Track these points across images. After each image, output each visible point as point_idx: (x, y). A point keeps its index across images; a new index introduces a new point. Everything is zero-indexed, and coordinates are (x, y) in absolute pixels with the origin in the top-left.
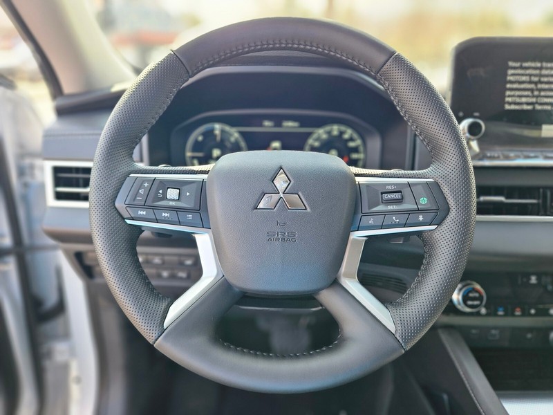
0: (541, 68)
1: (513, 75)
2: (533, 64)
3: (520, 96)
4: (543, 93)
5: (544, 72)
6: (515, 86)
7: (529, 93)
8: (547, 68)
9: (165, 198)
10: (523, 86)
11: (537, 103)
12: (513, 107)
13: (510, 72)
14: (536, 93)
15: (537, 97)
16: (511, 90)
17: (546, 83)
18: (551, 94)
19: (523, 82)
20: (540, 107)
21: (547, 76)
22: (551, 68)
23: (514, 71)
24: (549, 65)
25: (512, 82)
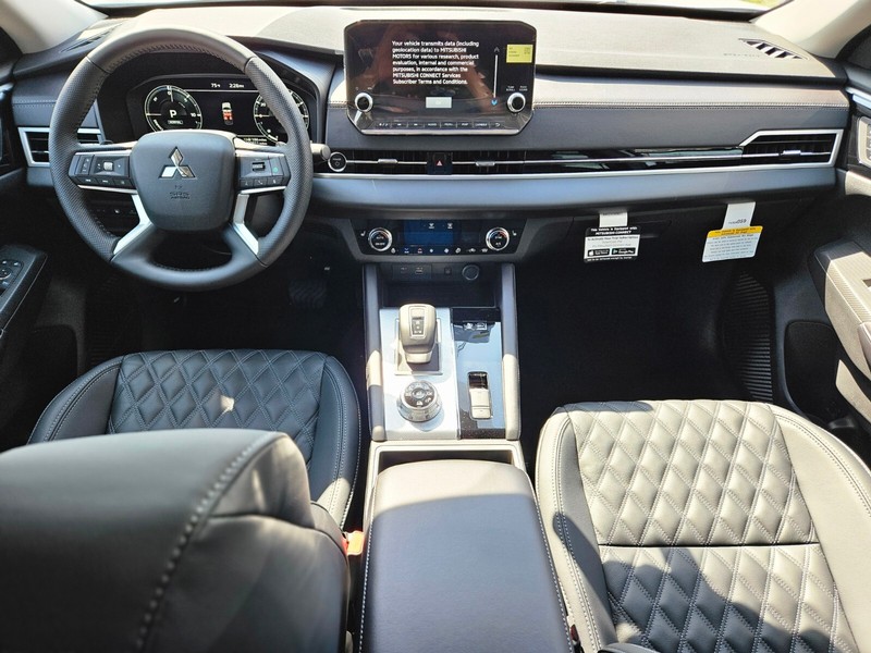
0: (420, 47)
1: (396, 53)
2: (413, 44)
3: (405, 72)
4: (423, 70)
5: (423, 50)
6: (400, 63)
7: (412, 69)
8: (426, 47)
9: (102, 169)
10: (406, 63)
11: (420, 78)
12: (400, 82)
13: (395, 50)
14: (418, 69)
15: (419, 73)
16: (397, 66)
17: (426, 60)
18: (431, 69)
19: (406, 60)
20: (422, 82)
21: (426, 54)
22: (429, 47)
23: (397, 50)
24: (427, 44)
25: (396, 60)
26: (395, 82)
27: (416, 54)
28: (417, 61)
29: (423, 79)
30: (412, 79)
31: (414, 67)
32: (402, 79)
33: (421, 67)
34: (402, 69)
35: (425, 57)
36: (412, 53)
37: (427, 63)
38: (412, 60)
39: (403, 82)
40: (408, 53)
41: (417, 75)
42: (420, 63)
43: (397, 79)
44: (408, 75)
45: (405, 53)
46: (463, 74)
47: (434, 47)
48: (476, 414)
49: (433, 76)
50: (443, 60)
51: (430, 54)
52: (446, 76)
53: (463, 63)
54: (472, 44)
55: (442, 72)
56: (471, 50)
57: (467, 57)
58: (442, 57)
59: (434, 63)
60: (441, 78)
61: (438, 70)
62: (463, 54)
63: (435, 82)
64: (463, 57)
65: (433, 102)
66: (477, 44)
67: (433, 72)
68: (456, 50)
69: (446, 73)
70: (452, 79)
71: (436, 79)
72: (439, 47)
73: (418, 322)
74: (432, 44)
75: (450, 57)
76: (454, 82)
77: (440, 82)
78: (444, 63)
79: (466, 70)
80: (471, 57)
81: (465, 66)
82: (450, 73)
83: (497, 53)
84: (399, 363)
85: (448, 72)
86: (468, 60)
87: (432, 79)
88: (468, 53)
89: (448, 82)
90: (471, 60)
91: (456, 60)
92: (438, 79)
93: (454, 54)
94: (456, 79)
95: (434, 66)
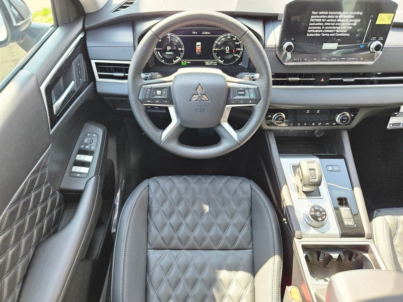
0: (327, 15)
2: (324, 13)
3: (315, 29)
4: (326, 28)
5: (329, 17)
6: (313, 24)
7: (320, 28)
8: (331, 15)
10: (317, 24)
11: (323, 32)
12: (311, 35)
13: (312, 17)
14: (323, 27)
15: (324, 29)
16: (311, 26)
17: (329, 22)
18: (331, 28)
19: (318, 22)
20: (324, 35)
21: (330, 19)
22: (333, 15)
23: (314, 17)
24: (332, 13)
25: (312, 22)
26: (308, 35)
27: (325, 19)
28: (324, 23)
30: (318, 33)
31: (321, 26)
32: (312, 33)
33: (325, 26)
34: (314, 28)
35: (328, 20)
36: (322, 19)
37: (329, 24)
38: (321, 22)
39: (313, 35)
40: (320, 18)
41: (322, 31)
42: (325, 24)
43: (309, 33)
44: (317, 31)
45: (318, 18)
47: (336, 15)
48: (346, 223)
49: (331, 31)
51: (332, 19)
52: (339, 31)
53: (350, 24)
54: (358, 13)
57: (353, 20)
59: (333, 24)
60: (335, 33)
61: (335, 28)
62: (351, 19)
63: (331, 35)
64: (351, 21)
66: (361, 13)
68: (348, 17)
70: (341, 33)
71: (332, 33)
72: (338, 15)
73: (312, 172)
74: (335, 13)
75: (344, 21)
77: (334, 35)
78: (339, 24)
79: (351, 28)
80: (356, 20)
81: (351, 26)
83: (372, 18)
84: (298, 191)
85: (340, 29)
86: (353, 22)
87: (330, 33)
88: (354, 18)
89: (338, 35)
90: (356, 22)
91: (347, 22)
92: (333, 33)
93: (346, 19)
94: (343, 33)
95: (333, 26)
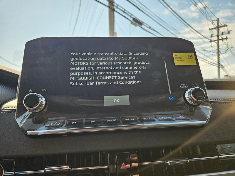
0: (96, 56)
1: (74, 61)
2: (90, 54)
3: (82, 76)
4: (100, 73)
5: (99, 59)
6: (77, 69)
7: (90, 73)
8: (101, 56)
10: (83, 69)
12: (77, 84)
14: (95, 73)
15: (96, 76)
16: (74, 71)
17: (102, 66)
18: (107, 73)
19: (84, 66)
20: (99, 83)
21: (102, 61)
22: (105, 56)
23: (74, 59)
24: (102, 54)
25: (73, 66)
26: (72, 84)
27: (93, 61)
28: (94, 67)
29: (100, 81)
30: (89, 81)
31: (91, 71)
32: (78, 81)
33: (98, 71)
34: (79, 73)
35: (101, 64)
36: (89, 61)
37: (102, 68)
38: (89, 66)
39: (80, 84)
40: (86, 61)
41: (94, 78)
42: (97, 68)
43: (74, 81)
44: (85, 78)
45: (83, 61)
46: (136, 75)
47: (109, 56)
49: (110, 78)
50: (118, 66)
51: (106, 61)
52: (122, 78)
53: (136, 68)
54: (141, 53)
55: (117, 75)
56: (141, 58)
57: (139, 63)
58: (116, 63)
59: (110, 68)
60: (118, 80)
61: (114, 73)
62: (135, 60)
63: (111, 83)
64: (135, 63)
65: (110, 101)
66: (146, 54)
67: (109, 75)
68: (129, 58)
69: (121, 75)
70: (128, 80)
71: (112, 81)
72: (114, 56)
74: (107, 54)
75: (124, 63)
76: (129, 82)
77: (117, 83)
78: (120, 68)
79: (140, 72)
80: (142, 63)
81: (138, 70)
82: (126, 75)
85: (123, 75)
86: (140, 65)
87: (109, 81)
88: (139, 60)
89: (124, 83)
90: (143, 65)
91: (130, 65)
92: (115, 81)
93: (128, 61)
94: (131, 80)
95: (110, 71)
